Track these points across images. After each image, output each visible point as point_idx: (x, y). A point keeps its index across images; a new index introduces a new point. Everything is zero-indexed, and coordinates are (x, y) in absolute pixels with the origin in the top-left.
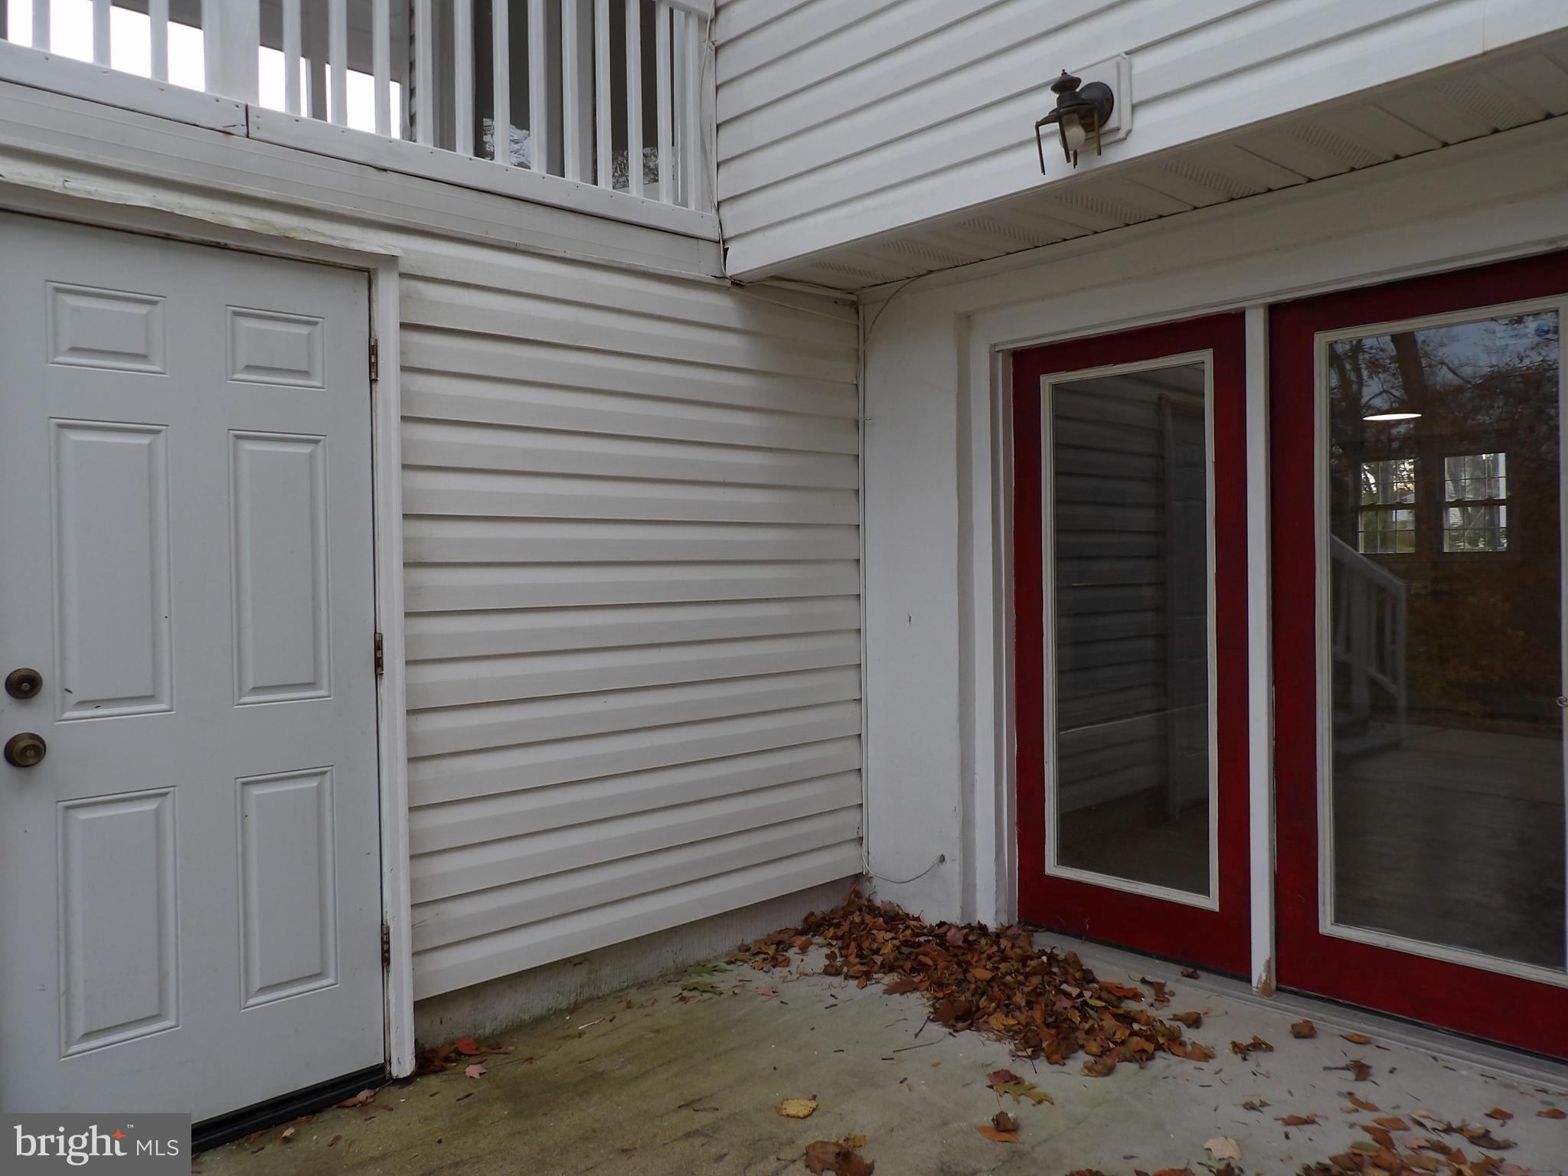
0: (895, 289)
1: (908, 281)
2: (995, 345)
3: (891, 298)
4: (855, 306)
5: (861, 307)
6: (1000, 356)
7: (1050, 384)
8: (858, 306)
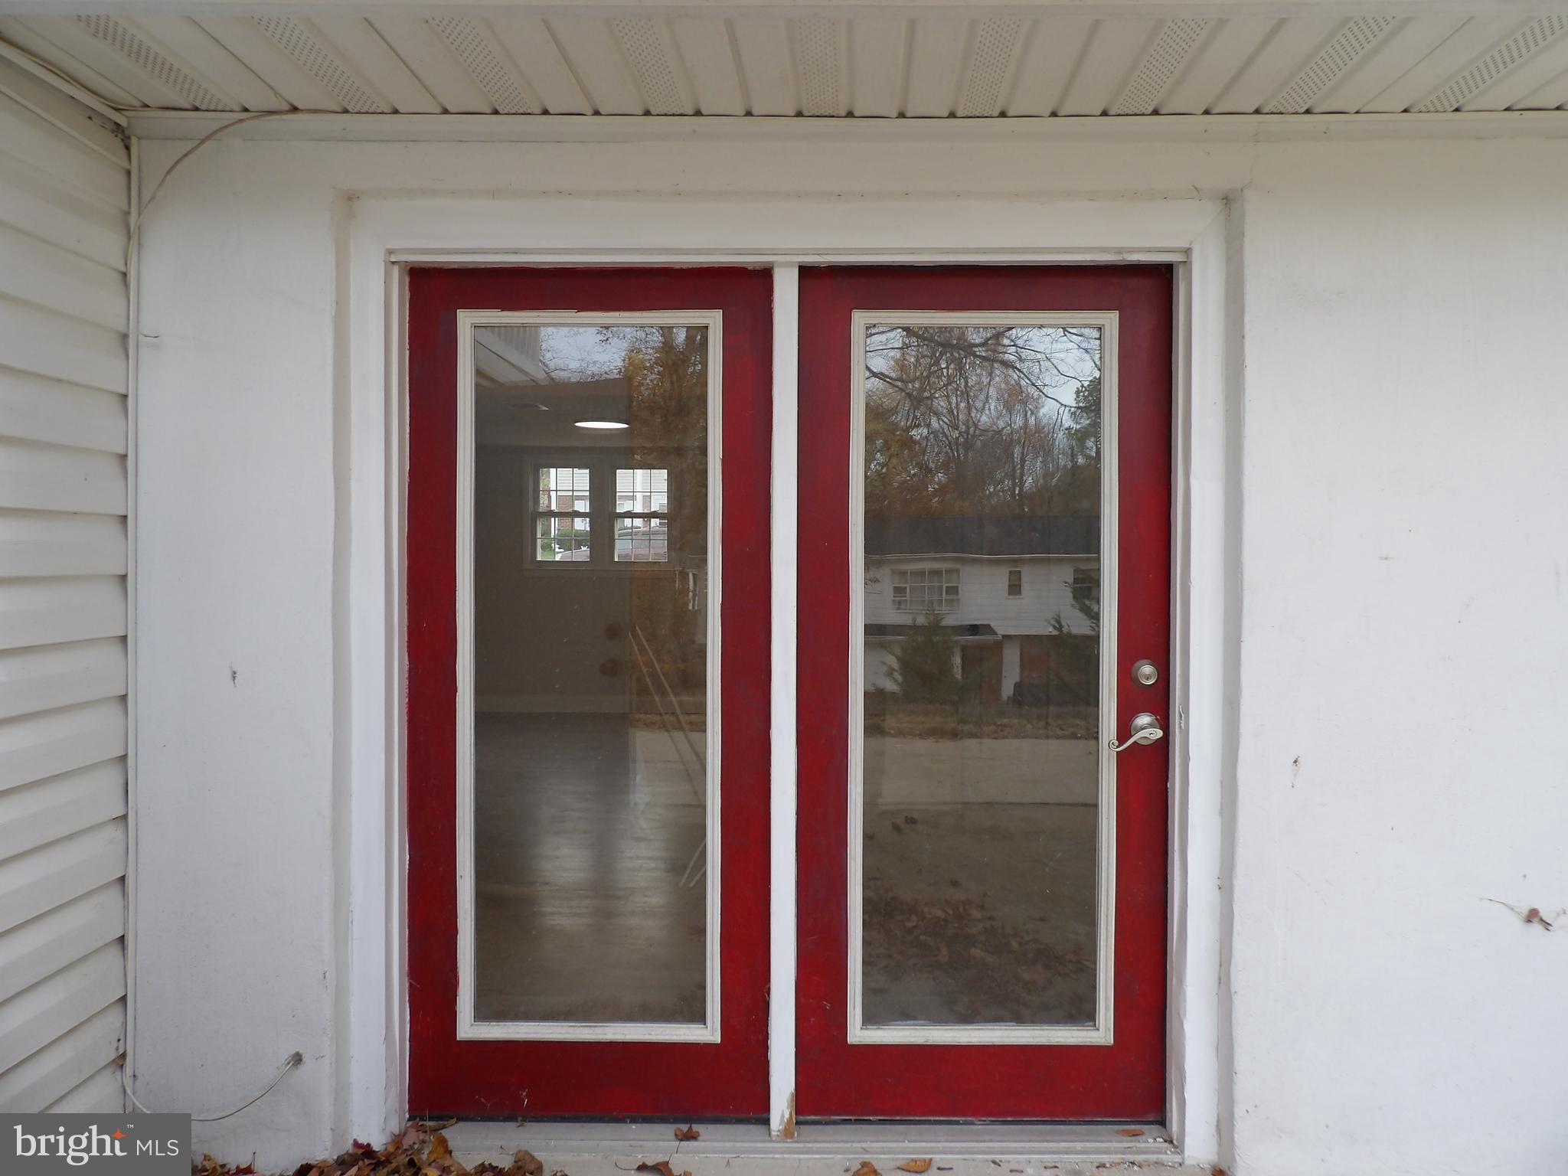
0: (218, 125)
1: (244, 115)
2: (390, 252)
3: (208, 138)
4: (123, 136)
5: (134, 140)
6: (396, 270)
7: (472, 324)
8: (129, 138)
